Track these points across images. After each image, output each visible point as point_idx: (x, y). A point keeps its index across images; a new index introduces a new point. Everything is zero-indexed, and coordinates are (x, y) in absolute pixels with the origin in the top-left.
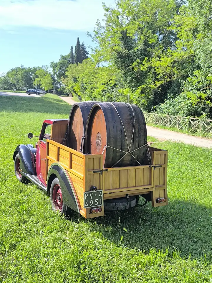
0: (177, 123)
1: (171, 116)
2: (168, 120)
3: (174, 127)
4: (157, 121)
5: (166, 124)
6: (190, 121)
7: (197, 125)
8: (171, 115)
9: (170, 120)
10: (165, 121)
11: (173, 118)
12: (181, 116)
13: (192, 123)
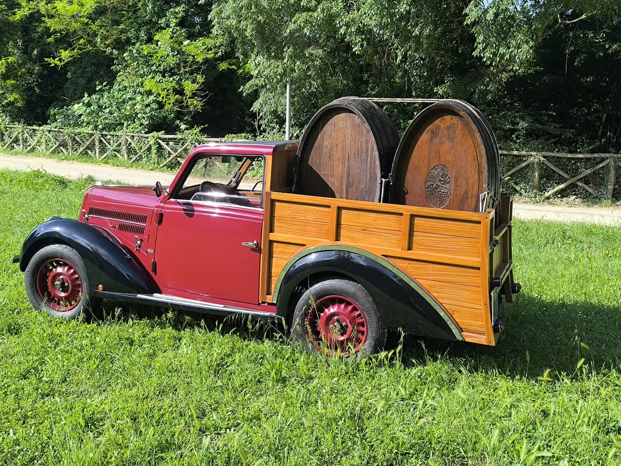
0: (124, 148)
1: (104, 133)
2: (97, 143)
3: (115, 156)
4: (59, 146)
5: (89, 152)
6: (160, 141)
7: (179, 151)
8: (104, 129)
9: (101, 141)
10: (85, 146)
11: (109, 137)
12: (133, 132)
13: (166, 146)
